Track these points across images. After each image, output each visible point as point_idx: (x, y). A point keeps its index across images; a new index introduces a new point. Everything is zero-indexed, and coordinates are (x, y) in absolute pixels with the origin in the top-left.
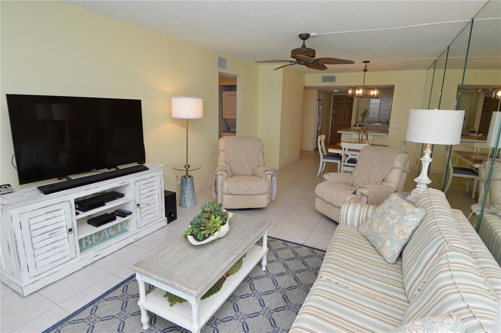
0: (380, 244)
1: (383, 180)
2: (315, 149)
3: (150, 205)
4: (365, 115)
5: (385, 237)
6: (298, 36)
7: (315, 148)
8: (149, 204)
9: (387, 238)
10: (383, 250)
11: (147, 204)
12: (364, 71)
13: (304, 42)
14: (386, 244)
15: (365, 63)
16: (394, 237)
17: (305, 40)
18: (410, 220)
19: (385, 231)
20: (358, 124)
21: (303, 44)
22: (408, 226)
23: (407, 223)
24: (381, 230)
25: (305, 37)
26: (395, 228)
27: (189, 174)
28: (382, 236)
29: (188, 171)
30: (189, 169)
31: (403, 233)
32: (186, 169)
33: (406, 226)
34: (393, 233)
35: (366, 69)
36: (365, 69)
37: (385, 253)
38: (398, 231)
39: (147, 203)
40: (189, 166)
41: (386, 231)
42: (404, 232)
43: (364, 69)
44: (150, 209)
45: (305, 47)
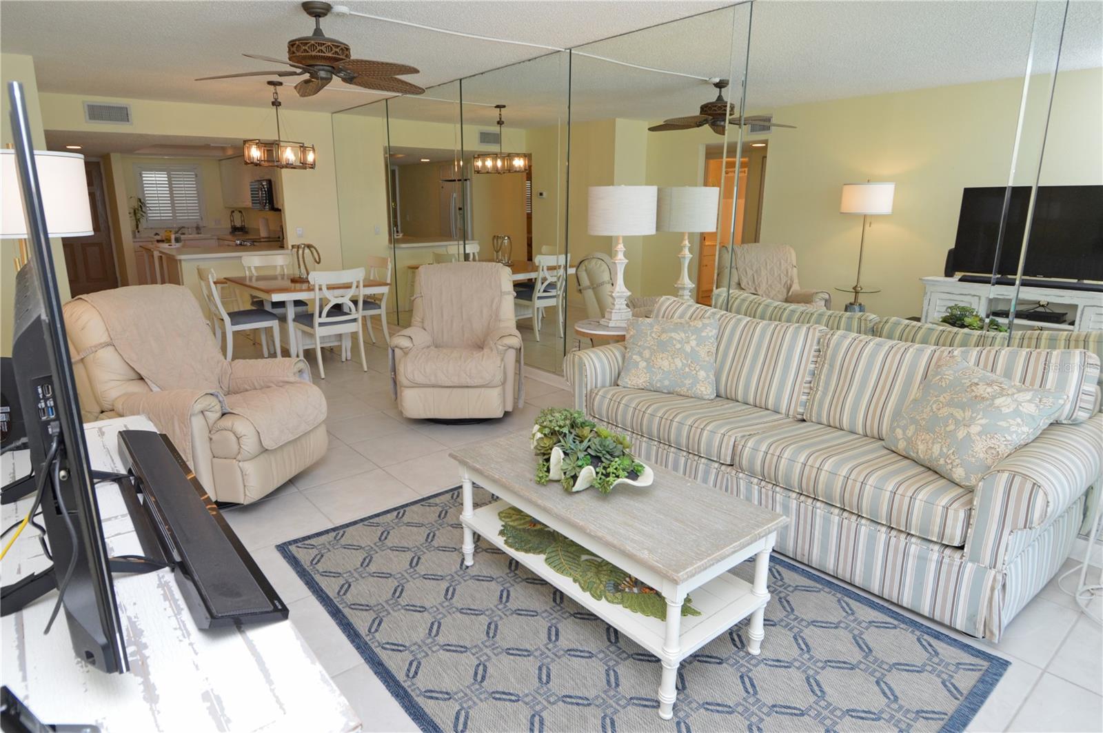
0: (690, 382)
4: (140, 216)
5: (693, 369)
9: (697, 369)
10: (699, 387)
12: (273, 104)
13: (317, 23)
14: (700, 378)
15: (274, 87)
16: (705, 363)
17: (321, 19)
18: (710, 334)
19: (687, 361)
20: (173, 237)
21: (315, 27)
22: (712, 343)
24: (680, 365)
25: (316, 11)
26: (699, 353)
28: (687, 370)
31: (709, 353)
34: (700, 359)
36: (276, 99)
37: (703, 389)
41: (689, 362)
42: (711, 352)
43: (274, 100)
45: (323, 35)
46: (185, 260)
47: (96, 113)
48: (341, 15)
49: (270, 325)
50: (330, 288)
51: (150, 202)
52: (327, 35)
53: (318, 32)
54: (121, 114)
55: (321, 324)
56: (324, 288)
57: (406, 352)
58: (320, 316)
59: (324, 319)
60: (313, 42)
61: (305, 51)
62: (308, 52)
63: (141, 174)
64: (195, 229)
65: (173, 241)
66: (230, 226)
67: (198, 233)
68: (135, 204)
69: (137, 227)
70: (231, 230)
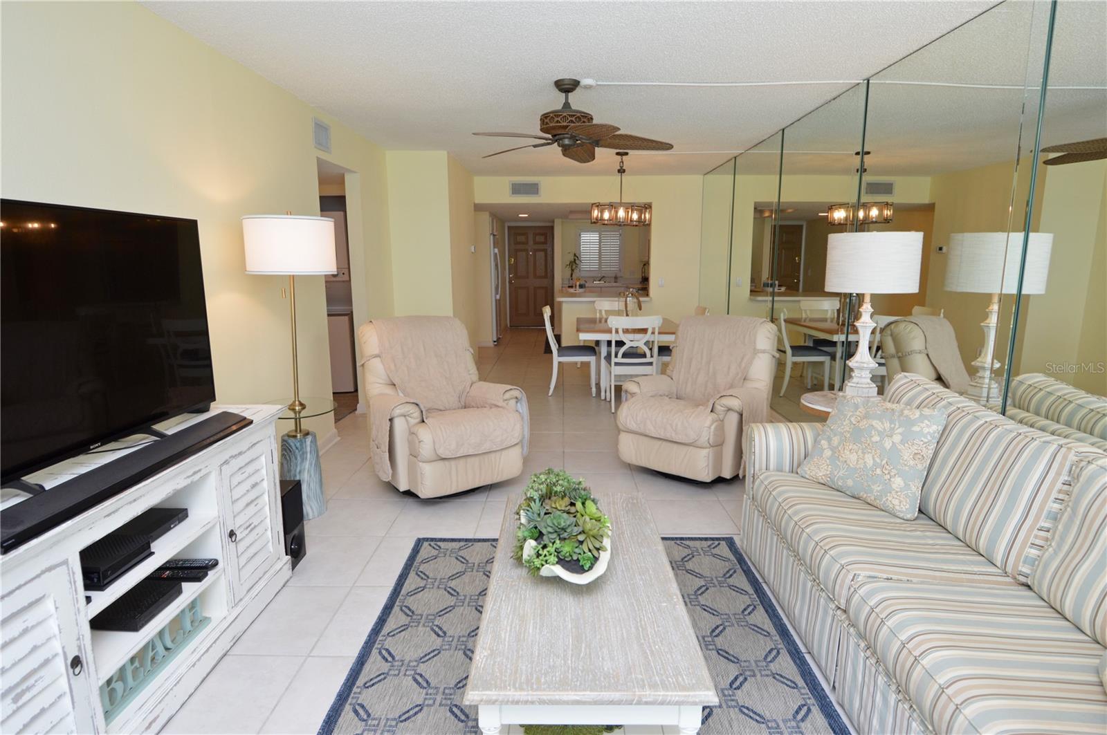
0: (879, 489)
1: (744, 379)
2: (495, 342)
3: (255, 527)
4: (574, 267)
5: (886, 472)
6: (553, 84)
7: (495, 340)
8: (252, 526)
9: (892, 474)
10: (890, 499)
11: (247, 528)
12: (619, 171)
13: (567, 98)
14: (894, 486)
15: (620, 157)
16: (907, 468)
17: (570, 94)
18: (926, 430)
19: (882, 461)
20: (578, 284)
21: (564, 101)
22: (926, 443)
23: (923, 439)
24: (870, 462)
25: (567, 87)
26: (901, 452)
27: (302, 427)
28: (878, 471)
29: (300, 419)
30: (302, 414)
31: (920, 457)
32: (295, 413)
33: (922, 443)
34: (901, 461)
35: (624, 168)
36: (621, 167)
37: (896, 502)
38: (911, 457)
39: (248, 524)
40: (303, 406)
41: (884, 462)
42: (923, 456)
44: (256, 540)
45: (570, 107)
46: (566, 302)
47: (517, 189)
48: (588, 87)
49: (588, 360)
50: (626, 331)
51: (584, 257)
52: (574, 107)
53: (567, 105)
54: (533, 189)
55: (616, 364)
56: (620, 331)
57: (633, 394)
58: (616, 356)
59: (620, 360)
60: (565, 114)
61: (558, 122)
62: (560, 122)
63: (580, 235)
64: (613, 279)
65: (578, 287)
66: (641, 277)
67: (615, 282)
68: (572, 258)
69: (571, 276)
70: (641, 280)
